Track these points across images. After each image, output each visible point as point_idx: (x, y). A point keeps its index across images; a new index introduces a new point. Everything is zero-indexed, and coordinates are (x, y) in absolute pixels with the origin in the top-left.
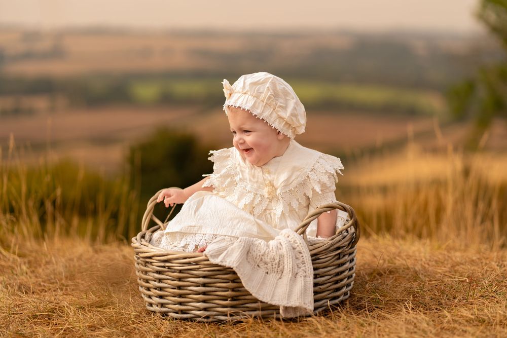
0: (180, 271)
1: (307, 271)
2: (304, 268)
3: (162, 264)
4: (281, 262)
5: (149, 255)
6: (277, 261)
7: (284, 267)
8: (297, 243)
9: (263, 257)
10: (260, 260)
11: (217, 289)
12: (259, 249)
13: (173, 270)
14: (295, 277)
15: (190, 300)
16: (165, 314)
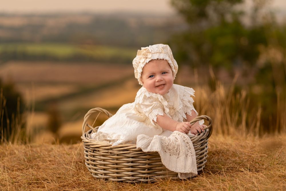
0: (118, 155)
1: (192, 153)
2: (190, 151)
3: (107, 151)
4: (178, 149)
5: (98, 146)
6: (176, 148)
7: (180, 151)
8: (185, 138)
9: (168, 147)
10: (166, 148)
11: (140, 164)
12: (165, 142)
13: (113, 154)
14: (187, 157)
15: (123, 171)
16: (106, 179)
